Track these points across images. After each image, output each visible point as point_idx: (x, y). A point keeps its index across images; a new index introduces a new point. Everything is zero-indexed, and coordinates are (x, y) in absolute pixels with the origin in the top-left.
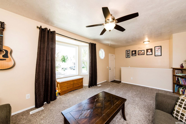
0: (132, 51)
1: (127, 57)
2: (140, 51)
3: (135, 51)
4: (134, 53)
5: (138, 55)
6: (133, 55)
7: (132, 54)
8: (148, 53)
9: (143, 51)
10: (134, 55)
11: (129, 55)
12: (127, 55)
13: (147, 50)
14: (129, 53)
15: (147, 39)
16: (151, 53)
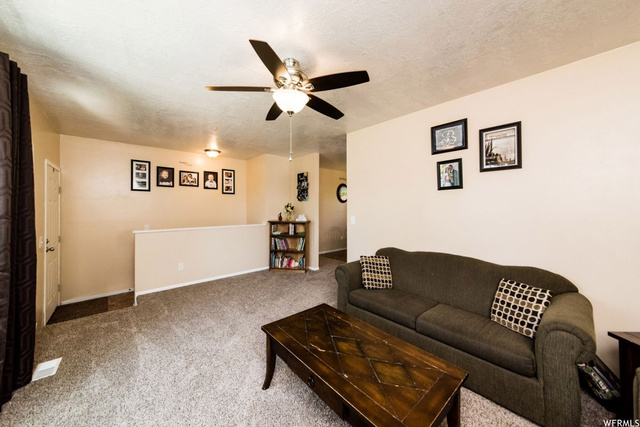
0: (158, 168)
2: (186, 174)
3: (171, 171)
4: (167, 176)
5: (180, 185)
6: (164, 183)
7: (159, 179)
8: (208, 184)
9: (195, 176)
10: (167, 184)
11: (146, 180)
12: (135, 179)
13: (206, 174)
15: (213, 145)
16: (214, 185)
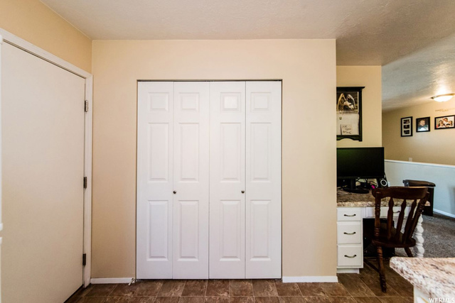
0: (417, 119)
1: (403, 134)
2: (442, 119)
4: (424, 124)
7: (418, 127)
11: (410, 129)
12: (404, 130)
14: (410, 124)
